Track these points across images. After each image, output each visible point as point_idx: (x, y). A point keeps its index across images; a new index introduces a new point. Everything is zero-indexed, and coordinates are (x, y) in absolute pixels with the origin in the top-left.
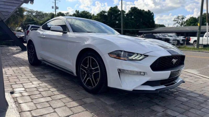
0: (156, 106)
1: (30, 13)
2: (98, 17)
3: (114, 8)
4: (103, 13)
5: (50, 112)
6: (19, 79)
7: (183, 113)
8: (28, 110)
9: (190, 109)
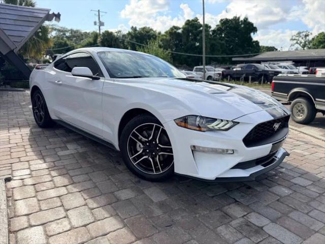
0: (234, 205)
1: (62, 33)
2: (166, 36)
3: (193, 20)
4: (175, 30)
5: (59, 218)
6: (26, 152)
7: (277, 219)
8: (24, 214)
9: (290, 212)
